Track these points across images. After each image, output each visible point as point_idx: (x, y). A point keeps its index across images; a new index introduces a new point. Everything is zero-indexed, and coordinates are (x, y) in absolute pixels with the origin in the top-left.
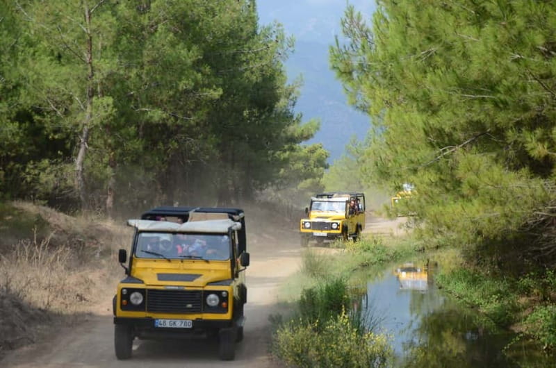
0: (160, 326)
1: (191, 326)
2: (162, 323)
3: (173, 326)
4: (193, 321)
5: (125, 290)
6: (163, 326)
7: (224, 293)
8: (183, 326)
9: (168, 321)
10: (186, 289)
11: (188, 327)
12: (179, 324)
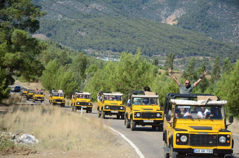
0: (196, 152)
1: (212, 153)
2: (198, 151)
3: (203, 153)
4: (213, 150)
5: (178, 135)
6: (198, 152)
7: (228, 136)
8: (208, 153)
9: (201, 150)
10: (209, 134)
11: (211, 153)
12: (206, 152)
